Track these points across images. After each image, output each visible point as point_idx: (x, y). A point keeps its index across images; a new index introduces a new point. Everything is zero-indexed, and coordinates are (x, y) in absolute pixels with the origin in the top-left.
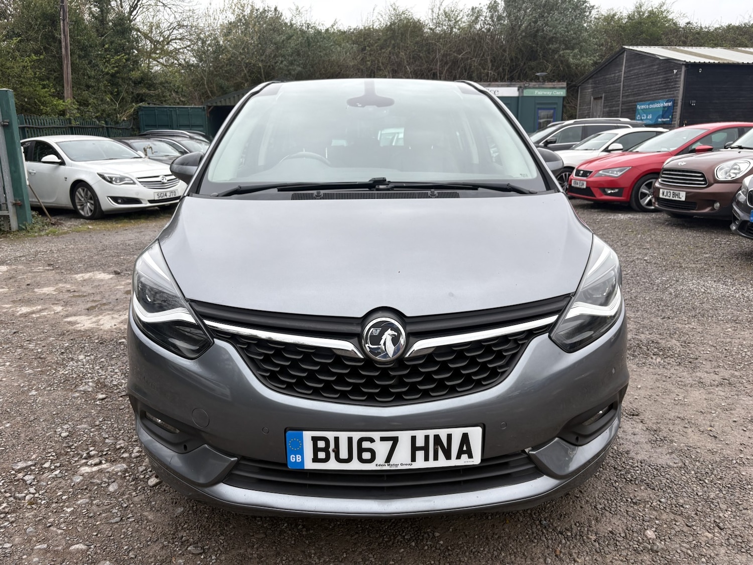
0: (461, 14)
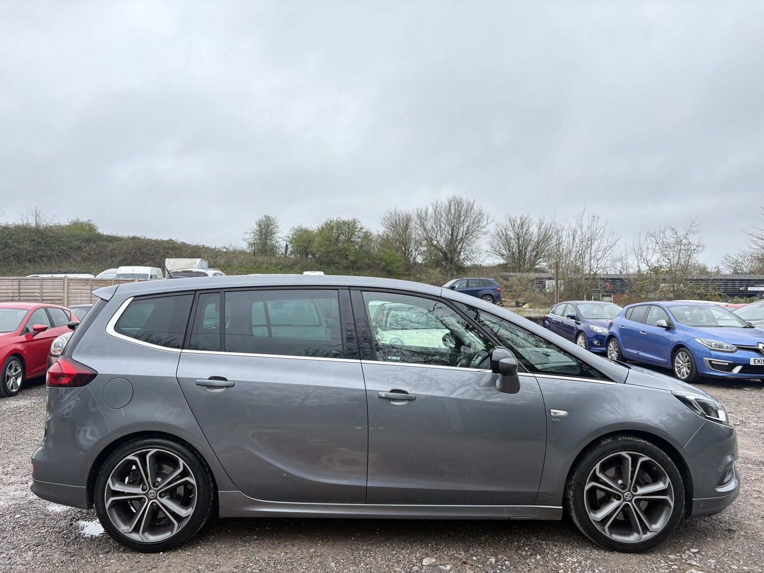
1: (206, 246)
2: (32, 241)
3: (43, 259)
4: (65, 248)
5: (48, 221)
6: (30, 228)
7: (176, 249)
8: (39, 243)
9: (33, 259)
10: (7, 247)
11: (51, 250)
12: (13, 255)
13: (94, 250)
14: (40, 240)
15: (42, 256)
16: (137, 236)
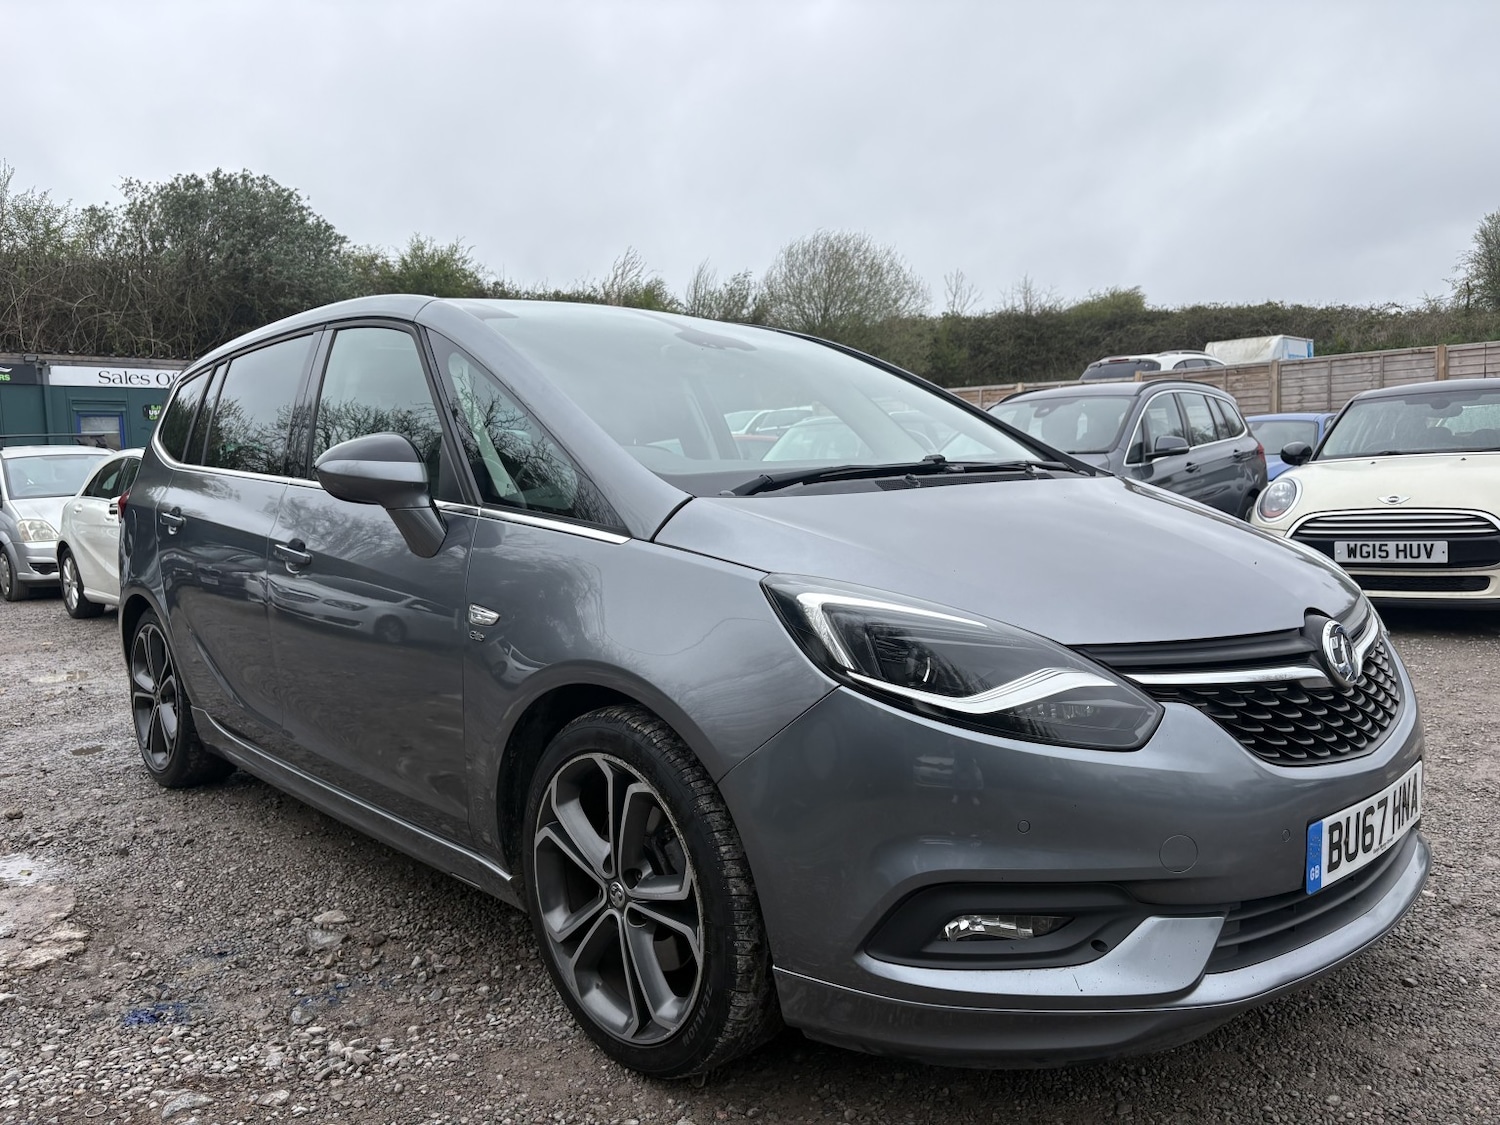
0: (61, 218)
1: (1350, 307)
2: (1019, 337)
3: (1035, 367)
4: (1070, 343)
5: (1044, 298)
6: (1017, 315)
7: (1279, 322)
8: (1030, 340)
9: (1020, 369)
10: (981, 352)
11: (1048, 351)
12: (990, 366)
13: (1120, 341)
14: (1031, 334)
15: (1033, 363)
16: (1202, 304)
